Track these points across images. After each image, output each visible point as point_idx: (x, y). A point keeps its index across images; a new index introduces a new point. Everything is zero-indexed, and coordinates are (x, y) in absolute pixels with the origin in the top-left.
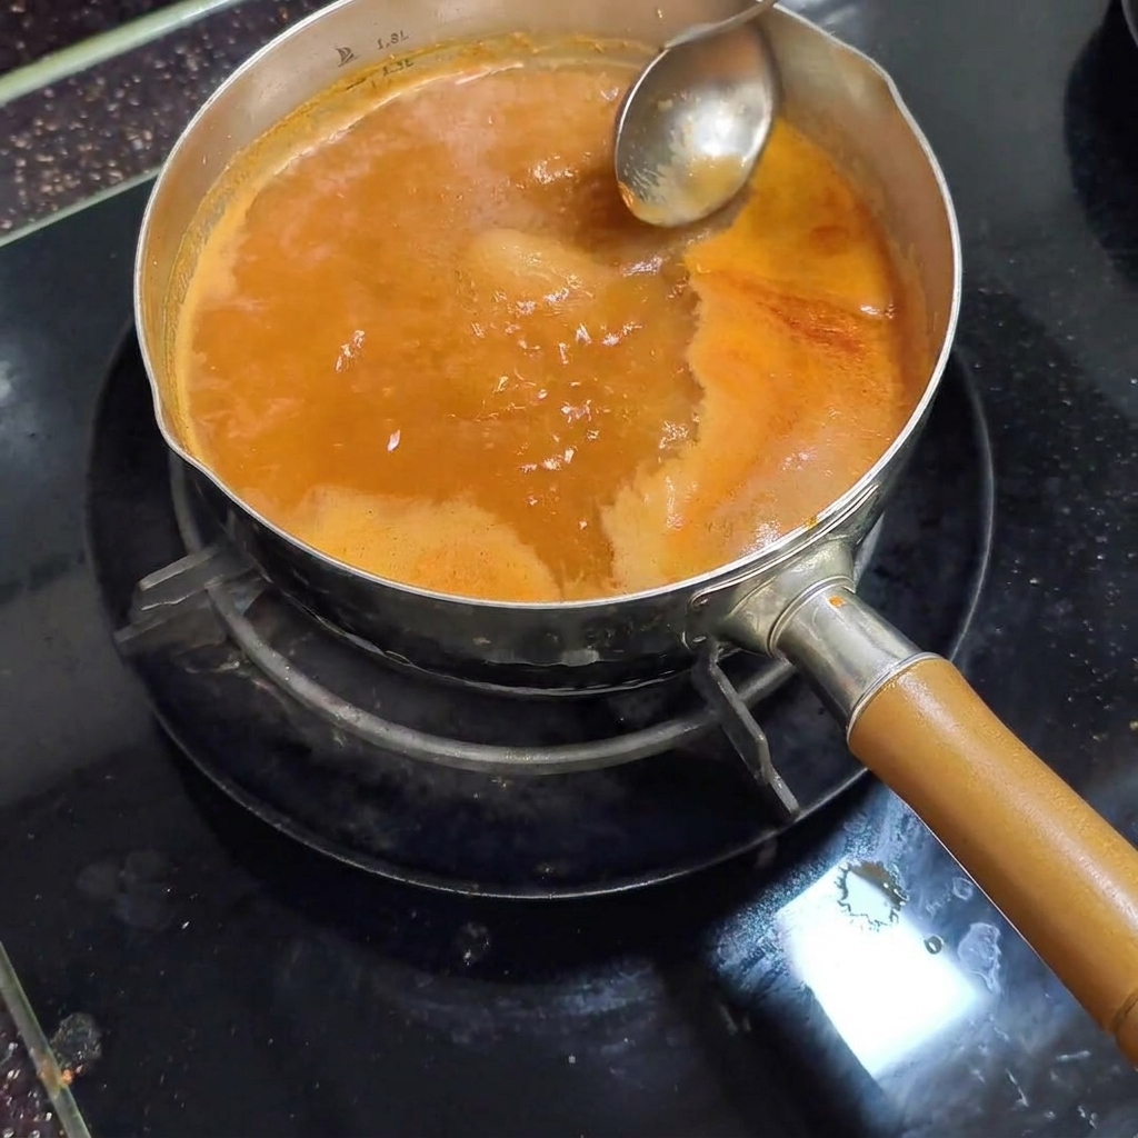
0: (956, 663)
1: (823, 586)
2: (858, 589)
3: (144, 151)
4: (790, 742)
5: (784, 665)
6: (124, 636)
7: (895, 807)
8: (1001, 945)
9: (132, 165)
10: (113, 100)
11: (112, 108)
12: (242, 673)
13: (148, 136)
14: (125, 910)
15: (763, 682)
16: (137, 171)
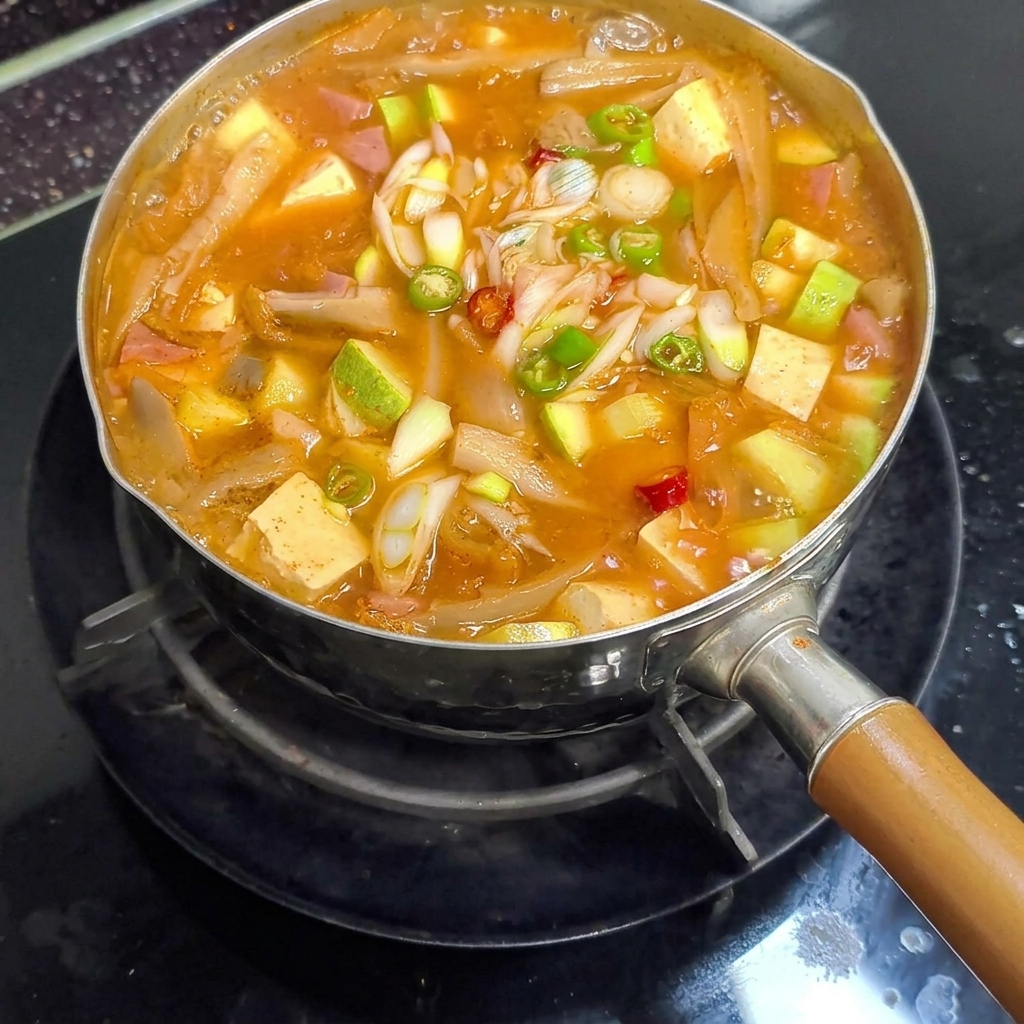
0: (921, 708)
1: (784, 629)
2: (820, 632)
3: (83, 169)
4: (749, 788)
5: (745, 709)
6: (68, 675)
7: (855, 856)
8: (960, 996)
9: (71, 183)
10: (52, 114)
11: (51, 123)
12: (186, 716)
13: (89, 152)
14: (69, 957)
15: (722, 727)
16: (78, 190)
